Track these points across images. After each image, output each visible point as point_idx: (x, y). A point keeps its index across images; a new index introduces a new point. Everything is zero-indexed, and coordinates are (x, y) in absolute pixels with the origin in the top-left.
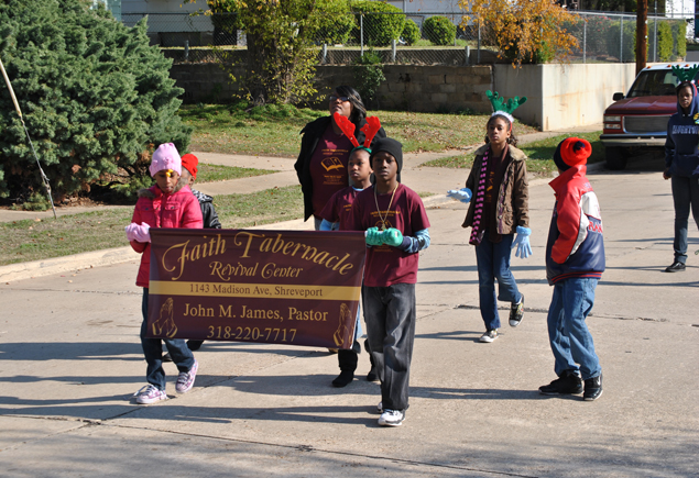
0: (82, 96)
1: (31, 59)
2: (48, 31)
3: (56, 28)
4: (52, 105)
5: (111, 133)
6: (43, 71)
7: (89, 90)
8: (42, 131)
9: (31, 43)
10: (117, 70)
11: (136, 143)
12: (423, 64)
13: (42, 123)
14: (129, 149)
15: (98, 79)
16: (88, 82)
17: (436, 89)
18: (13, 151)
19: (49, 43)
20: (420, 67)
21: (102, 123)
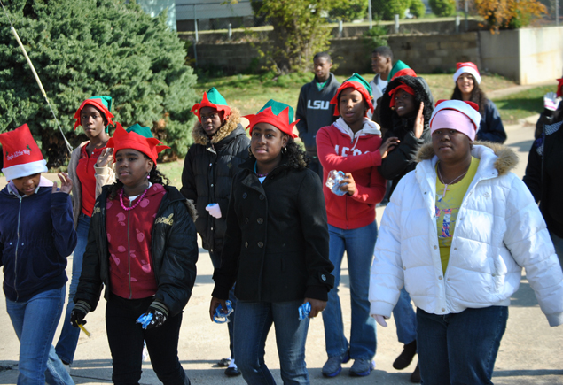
0: (104, 77)
1: (61, 49)
2: (75, 25)
3: (83, 22)
4: (79, 86)
5: (129, 107)
6: (70, 58)
7: (109, 72)
8: (71, 107)
9: (62, 35)
10: (136, 53)
11: (152, 113)
12: (421, 34)
13: (71, 101)
14: (145, 118)
15: (117, 62)
16: (108, 65)
17: (432, 54)
18: (48, 125)
19: (77, 34)
20: (418, 37)
21: (121, 99)
